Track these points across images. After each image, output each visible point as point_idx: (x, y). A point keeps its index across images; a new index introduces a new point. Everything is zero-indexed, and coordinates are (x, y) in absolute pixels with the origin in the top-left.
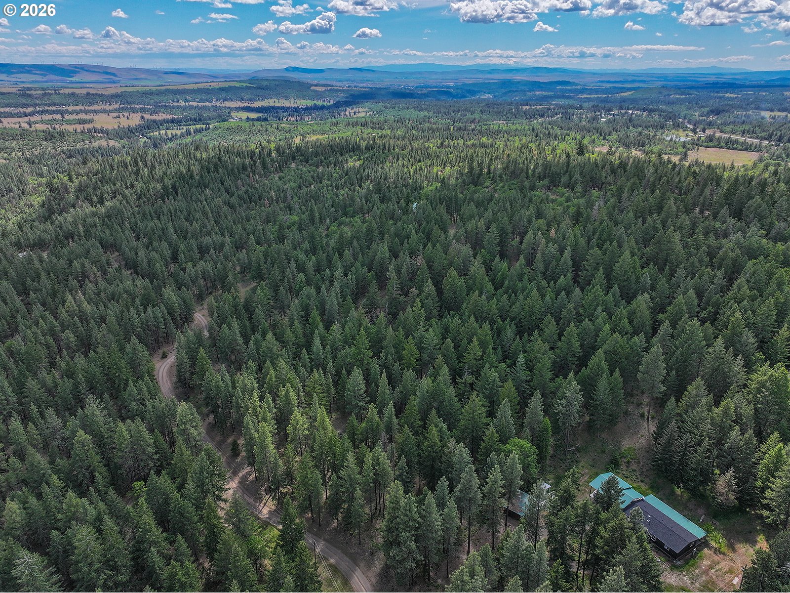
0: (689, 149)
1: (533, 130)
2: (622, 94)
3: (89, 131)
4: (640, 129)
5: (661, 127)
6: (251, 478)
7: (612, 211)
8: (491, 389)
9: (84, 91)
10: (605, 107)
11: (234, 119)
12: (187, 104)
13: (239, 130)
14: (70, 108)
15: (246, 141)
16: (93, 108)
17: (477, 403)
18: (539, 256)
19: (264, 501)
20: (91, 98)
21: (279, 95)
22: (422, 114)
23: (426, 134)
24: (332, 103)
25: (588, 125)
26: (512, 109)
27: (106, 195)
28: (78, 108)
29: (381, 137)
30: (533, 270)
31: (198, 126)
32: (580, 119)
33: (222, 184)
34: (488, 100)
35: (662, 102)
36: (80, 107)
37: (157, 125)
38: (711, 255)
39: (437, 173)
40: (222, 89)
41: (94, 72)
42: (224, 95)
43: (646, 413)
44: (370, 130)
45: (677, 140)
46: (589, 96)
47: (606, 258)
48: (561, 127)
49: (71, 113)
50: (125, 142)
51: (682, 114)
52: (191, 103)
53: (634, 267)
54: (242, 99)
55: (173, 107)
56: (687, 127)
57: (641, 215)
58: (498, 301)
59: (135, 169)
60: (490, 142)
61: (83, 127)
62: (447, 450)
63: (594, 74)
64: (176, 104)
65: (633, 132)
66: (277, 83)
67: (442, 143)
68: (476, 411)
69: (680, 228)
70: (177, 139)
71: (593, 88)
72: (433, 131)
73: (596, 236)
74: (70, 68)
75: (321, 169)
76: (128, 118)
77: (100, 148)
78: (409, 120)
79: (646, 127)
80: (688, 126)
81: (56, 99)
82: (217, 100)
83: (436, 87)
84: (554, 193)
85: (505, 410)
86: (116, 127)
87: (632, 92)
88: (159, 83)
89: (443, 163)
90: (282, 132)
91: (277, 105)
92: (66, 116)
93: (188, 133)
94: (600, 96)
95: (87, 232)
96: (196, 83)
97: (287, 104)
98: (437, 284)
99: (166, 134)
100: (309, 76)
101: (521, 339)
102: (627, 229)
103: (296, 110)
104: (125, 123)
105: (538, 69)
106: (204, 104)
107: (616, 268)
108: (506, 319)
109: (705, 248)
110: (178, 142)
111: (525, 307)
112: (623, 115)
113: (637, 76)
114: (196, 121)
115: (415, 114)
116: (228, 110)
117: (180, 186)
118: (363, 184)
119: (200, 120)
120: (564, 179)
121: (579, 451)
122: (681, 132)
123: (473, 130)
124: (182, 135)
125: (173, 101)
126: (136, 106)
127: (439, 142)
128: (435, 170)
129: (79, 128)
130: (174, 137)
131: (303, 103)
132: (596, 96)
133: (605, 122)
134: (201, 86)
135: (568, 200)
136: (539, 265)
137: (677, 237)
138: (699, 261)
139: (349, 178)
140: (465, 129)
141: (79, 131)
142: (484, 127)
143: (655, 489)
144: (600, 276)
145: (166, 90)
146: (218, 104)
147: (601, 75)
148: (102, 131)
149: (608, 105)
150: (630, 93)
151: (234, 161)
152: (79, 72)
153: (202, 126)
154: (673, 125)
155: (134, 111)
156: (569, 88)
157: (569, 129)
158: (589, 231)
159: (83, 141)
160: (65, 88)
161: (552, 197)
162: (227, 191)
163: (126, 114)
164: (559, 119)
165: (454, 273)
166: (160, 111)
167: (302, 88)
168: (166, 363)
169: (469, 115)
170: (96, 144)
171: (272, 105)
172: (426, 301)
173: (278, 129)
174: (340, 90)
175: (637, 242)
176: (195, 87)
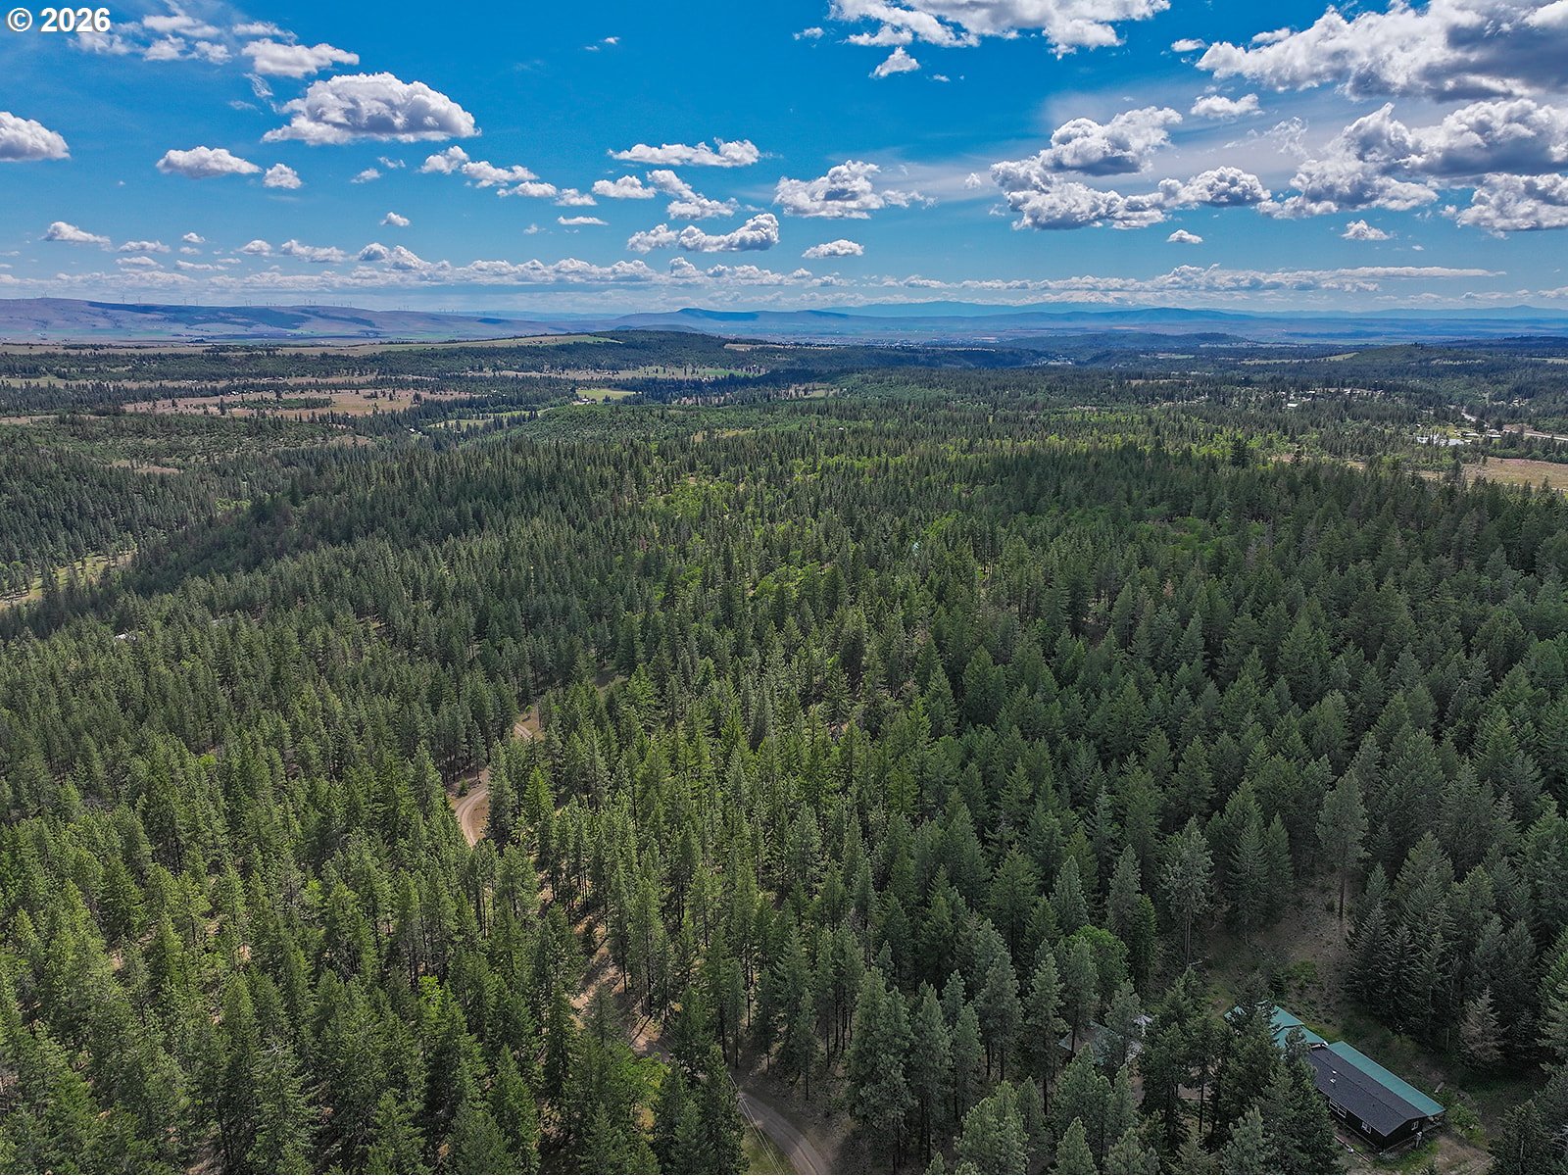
0: (1465, 461)
1: (1150, 422)
2: (1332, 358)
3: (323, 419)
4: (1367, 423)
5: (1409, 419)
6: (616, 989)
7: (1284, 554)
8: (1048, 847)
9: (317, 352)
10: (1296, 381)
11: (581, 401)
12: (497, 373)
13: (591, 418)
14: (292, 382)
15: (603, 438)
16: (330, 380)
17: (1020, 866)
18: (1142, 629)
19: (640, 1026)
20: (329, 364)
21: (665, 360)
22: (933, 393)
23: (940, 427)
24: (763, 372)
25: (1261, 414)
26: (1109, 385)
27: (357, 527)
28: (304, 380)
29: (855, 432)
30: (1132, 654)
31: (516, 414)
32: (1246, 403)
33: (564, 510)
34: (1063, 369)
35: (1416, 373)
36: (309, 379)
37: (443, 410)
38: (1467, 632)
39: (959, 497)
40: (563, 348)
41: (338, 318)
42: (564, 358)
43: (1337, 905)
44: (834, 421)
45: (1443, 443)
46: (1265, 362)
47: (1266, 632)
48: (1206, 418)
49: (292, 390)
50: (384, 439)
51: (1456, 396)
52: (504, 373)
53: (1318, 649)
54: (597, 367)
55: (473, 379)
56: (1463, 420)
57: (1337, 561)
58: (1064, 705)
59: (408, 483)
60: (1063, 442)
61: (313, 414)
62: (964, 934)
63: (1277, 320)
64: (477, 374)
65: (1351, 428)
66: (662, 337)
67: (970, 444)
68: (1018, 878)
69: (1411, 585)
70: (476, 435)
71: (1274, 346)
72: (955, 423)
73: (1251, 596)
74: (295, 313)
75: (741, 487)
76: (391, 399)
77: (340, 449)
78: (909, 404)
79: (1379, 418)
80: (1467, 417)
81: (270, 365)
82: (552, 367)
83: (962, 346)
84: (1179, 527)
85: (1071, 880)
86: (370, 413)
87: (1352, 355)
88: (447, 338)
89: (972, 476)
90: (670, 424)
91: (661, 376)
92: (283, 395)
93: (498, 424)
94: (1287, 361)
95: (326, 585)
96: (516, 337)
97: (680, 375)
98: (954, 675)
99: (458, 426)
100: (722, 325)
101: (1105, 770)
102: (1308, 585)
103: (697, 386)
104: (385, 405)
105: (1164, 312)
106: (528, 374)
107: (1285, 650)
108: (1079, 737)
109: (1454, 617)
110: (480, 441)
111: (1114, 715)
112: (1333, 397)
113: (1364, 325)
114: (513, 403)
115: (920, 393)
116: (572, 385)
117: (487, 512)
118: (820, 513)
119: (520, 402)
120: (1199, 502)
121: (1210, 967)
122: (1451, 430)
123: (1032, 421)
124: (487, 429)
125: (473, 369)
126: (405, 377)
127: (966, 441)
128: (956, 490)
129: (306, 414)
130: (472, 432)
131: (709, 374)
132: (1278, 362)
133: (1296, 409)
134: (523, 342)
135: (1204, 538)
136: (1143, 645)
137: (1403, 599)
138: (1443, 640)
139: (795, 502)
140: (1017, 420)
141: (305, 419)
142: (1054, 418)
143: (1352, 1036)
144: (1253, 663)
145: (462, 349)
146: (553, 375)
147: (1291, 321)
148: (345, 420)
149: (1303, 377)
150: (1347, 356)
151: (585, 471)
152: (307, 319)
153: (523, 412)
154: (1435, 415)
155: (403, 385)
156: (1225, 346)
157: (1222, 421)
158: (1237, 589)
159: (313, 436)
160: (285, 346)
161: (1172, 533)
162: (571, 522)
163: (389, 391)
164: (1204, 404)
165: (985, 655)
166: (448, 387)
167: (709, 347)
168: (466, 803)
169: (1024, 395)
170: (334, 443)
171: (652, 375)
172: (933, 705)
173: (662, 417)
174: (779, 351)
175: (1324, 607)
176: (514, 343)
